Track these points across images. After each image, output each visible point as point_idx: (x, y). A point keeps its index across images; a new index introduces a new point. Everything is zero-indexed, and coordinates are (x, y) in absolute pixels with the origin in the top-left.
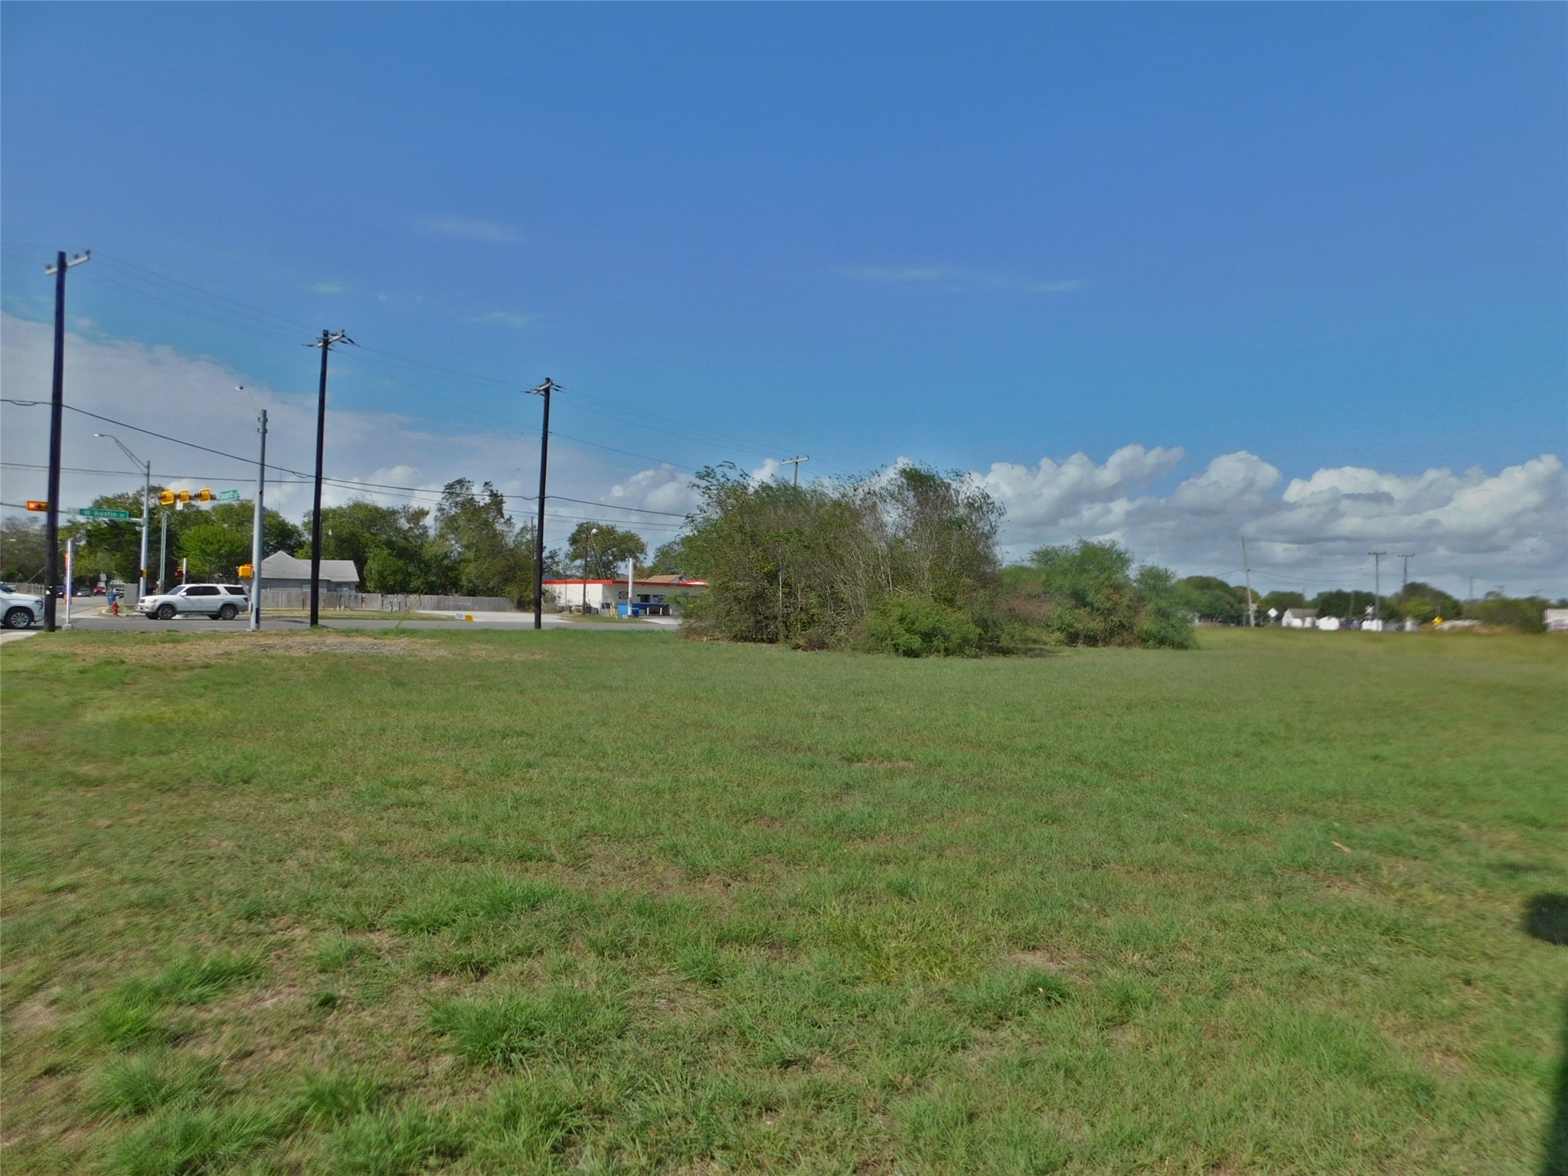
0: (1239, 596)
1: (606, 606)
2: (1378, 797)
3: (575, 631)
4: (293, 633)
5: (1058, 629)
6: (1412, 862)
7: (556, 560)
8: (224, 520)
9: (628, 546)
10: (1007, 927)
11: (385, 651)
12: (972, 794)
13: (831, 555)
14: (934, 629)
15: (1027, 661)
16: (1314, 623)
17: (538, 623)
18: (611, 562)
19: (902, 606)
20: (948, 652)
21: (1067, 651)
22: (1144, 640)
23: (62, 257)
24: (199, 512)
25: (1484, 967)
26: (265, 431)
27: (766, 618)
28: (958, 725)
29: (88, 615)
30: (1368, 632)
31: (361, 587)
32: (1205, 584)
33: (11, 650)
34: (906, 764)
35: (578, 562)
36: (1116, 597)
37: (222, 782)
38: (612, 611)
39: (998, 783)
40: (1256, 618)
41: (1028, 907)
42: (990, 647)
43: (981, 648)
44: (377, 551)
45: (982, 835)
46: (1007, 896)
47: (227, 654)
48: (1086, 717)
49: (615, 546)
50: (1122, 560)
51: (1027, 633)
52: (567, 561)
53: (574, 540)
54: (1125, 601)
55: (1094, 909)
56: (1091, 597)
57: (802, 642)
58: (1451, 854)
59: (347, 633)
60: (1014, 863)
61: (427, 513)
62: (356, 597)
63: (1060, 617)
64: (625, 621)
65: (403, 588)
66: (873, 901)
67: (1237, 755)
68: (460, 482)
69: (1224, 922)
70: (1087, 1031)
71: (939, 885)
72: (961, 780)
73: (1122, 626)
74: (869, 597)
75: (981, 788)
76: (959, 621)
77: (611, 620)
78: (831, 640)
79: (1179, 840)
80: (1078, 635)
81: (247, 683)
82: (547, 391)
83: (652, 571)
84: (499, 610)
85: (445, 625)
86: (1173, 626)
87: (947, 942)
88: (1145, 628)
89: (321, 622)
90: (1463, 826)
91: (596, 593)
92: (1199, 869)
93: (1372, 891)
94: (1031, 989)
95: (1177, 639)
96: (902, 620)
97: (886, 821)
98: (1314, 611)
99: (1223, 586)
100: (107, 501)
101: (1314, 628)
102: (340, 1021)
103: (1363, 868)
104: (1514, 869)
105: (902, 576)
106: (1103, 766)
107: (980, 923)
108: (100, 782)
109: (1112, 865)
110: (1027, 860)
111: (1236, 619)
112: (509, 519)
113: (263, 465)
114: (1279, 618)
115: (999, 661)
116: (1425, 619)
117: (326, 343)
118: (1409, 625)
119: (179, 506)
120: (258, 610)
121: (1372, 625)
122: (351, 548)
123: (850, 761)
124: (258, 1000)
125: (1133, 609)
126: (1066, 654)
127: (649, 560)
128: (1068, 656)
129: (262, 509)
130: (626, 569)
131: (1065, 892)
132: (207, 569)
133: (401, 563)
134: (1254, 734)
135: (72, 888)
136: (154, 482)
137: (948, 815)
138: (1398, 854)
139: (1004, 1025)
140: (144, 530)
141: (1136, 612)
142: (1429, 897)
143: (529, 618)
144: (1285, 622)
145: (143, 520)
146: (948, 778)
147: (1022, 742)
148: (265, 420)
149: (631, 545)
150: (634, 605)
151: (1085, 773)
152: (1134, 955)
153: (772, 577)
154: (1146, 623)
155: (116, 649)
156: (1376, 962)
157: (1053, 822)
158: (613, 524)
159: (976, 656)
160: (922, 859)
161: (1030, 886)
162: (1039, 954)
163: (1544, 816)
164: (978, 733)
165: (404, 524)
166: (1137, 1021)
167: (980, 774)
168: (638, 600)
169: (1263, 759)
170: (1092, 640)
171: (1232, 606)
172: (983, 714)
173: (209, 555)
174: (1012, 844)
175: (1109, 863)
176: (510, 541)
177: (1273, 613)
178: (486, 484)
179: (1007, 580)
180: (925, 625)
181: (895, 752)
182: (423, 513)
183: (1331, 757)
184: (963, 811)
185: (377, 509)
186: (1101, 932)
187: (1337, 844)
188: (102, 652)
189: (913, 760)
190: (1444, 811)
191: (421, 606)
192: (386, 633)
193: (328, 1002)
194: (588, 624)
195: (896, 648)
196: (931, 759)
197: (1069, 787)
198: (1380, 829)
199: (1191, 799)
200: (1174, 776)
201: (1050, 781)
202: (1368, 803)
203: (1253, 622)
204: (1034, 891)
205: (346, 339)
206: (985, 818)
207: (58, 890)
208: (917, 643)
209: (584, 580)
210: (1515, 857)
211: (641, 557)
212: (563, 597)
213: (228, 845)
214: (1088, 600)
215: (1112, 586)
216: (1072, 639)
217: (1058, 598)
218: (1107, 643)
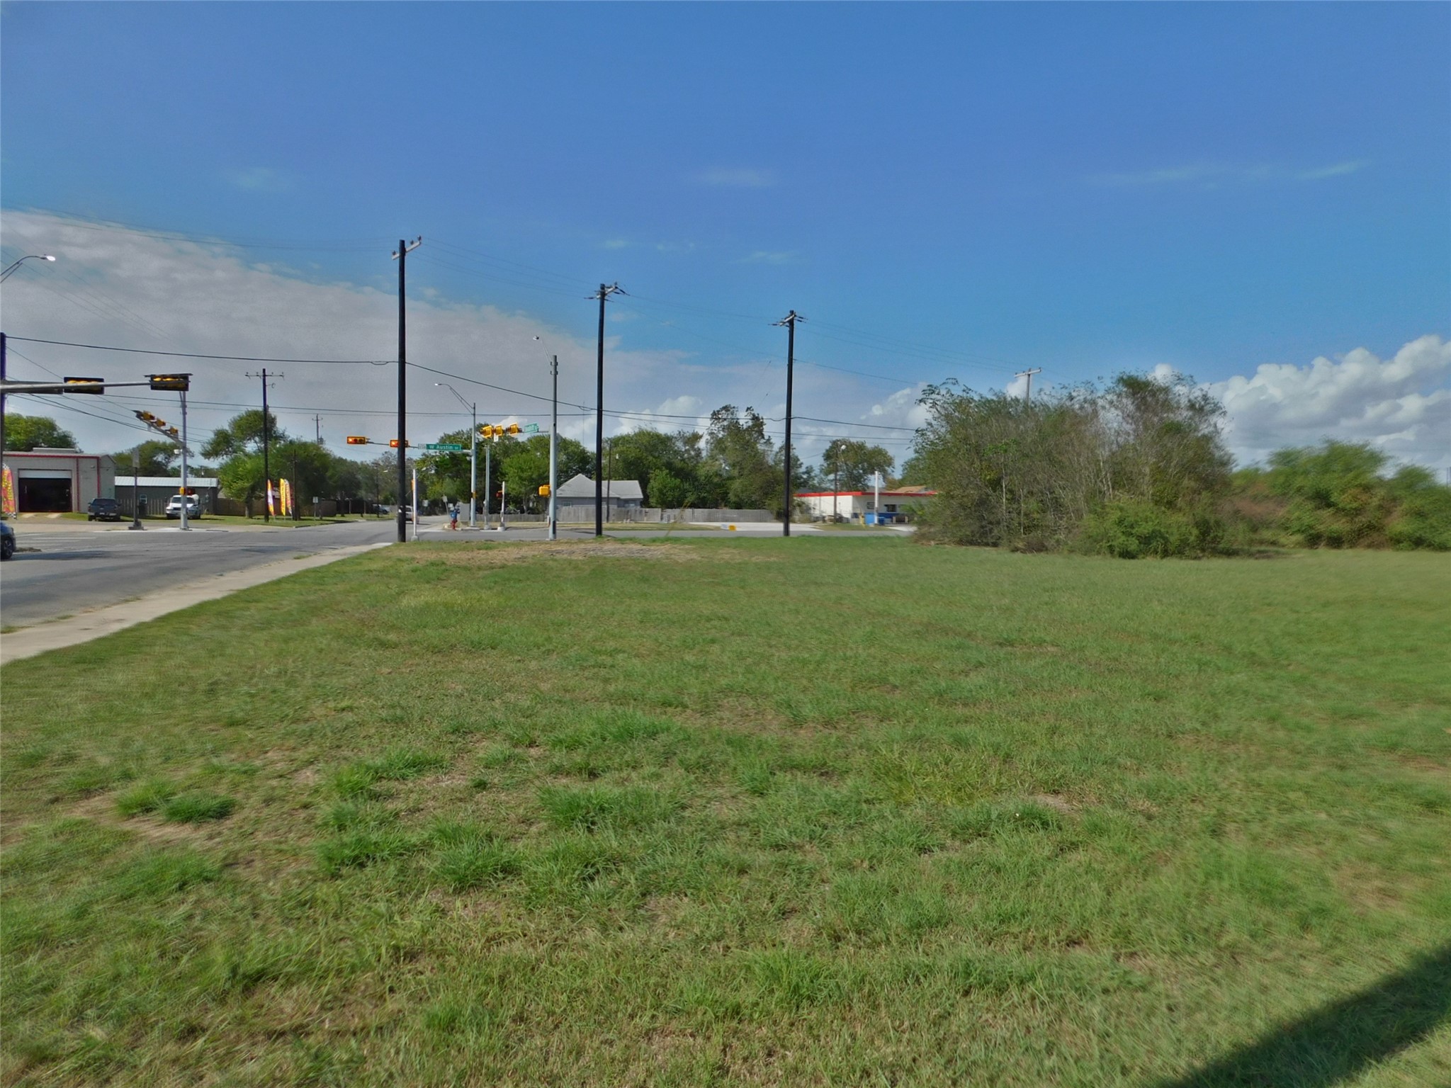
1: (855, 515)
3: (825, 538)
4: (580, 541)
5: (1299, 531)
7: (813, 474)
8: (536, 449)
9: (876, 460)
11: (647, 556)
13: (1052, 461)
14: (1153, 532)
15: (1251, 563)
17: (787, 532)
18: (861, 476)
19: (1121, 509)
20: (1166, 553)
21: (1305, 555)
22: (1396, 542)
23: (403, 243)
24: (518, 444)
26: (556, 373)
27: (991, 523)
29: (435, 529)
31: (645, 503)
33: (372, 556)
34: (1052, 649)
35: (832, 477)
36: (1364, 497)
37: (475, 648)
38: (861, 520)
42: (1213, 549)
43: (1203, 550)
44: (658, 471)
47: (523, 558)
49: (866, 461)
50: (1376, 459)
52: (822, 476)
53: (828, 456)
54: (1375, 502)
55: (1135, 767)
56: (1335, 497)
57: (1020, 545)
59: (622, 541)
61: (701, 437)
62: (641, 512)
63: (1299, 519)
64: (872, 529)
65: (678, 503)
68: (726, 408)
73: (1372, 527)
74: (1087, 502)
76: (1179, 523)
77: (859, 528)
78: (1050, 543)
80: (1320, 536)
81: (528, 579)
82: (791, 322)
83: (901, 483)
84: (761, 521)
85: (706, 534)
86: (1431, 527)
88: (1398, 529)
89: (604, 532)
91: (846, 504)
95: (1436, 540)
96: (1120, 522)
100: (448, 437)
102: (483, 798)
105: (1122, 478)
108: (396, 646)
112: (769, 440)
113: (555, 401)
115: (1220, 563)
117: (603, 295)
119: (496, 438)
120: (554, 523)
122: (634, 469)
123: (1002, 645)
124: (437, 780)
125: (1386, 509)
126: (1300, 555)
127: (897, 474)
128: (1306, 558)
129: (556, 436)
130: (876, 481)
132: (523, 490)
133: (678, 481)
135: (350, 709)
136: (480, 420)
137: (1057, 690)
140: (473, 459)
141: (1388, 513)
143: (779, 527)
145: (471, 451)
146: (1083, 661)
148: (556, 364)
149: (881, 459)
150: (880, 515)
152: (1144, 802)
153: (996, 484)
154: (1399, 524)
155: (444, 555)
157: (1156, 699)
158: (862, 440)
159: (1196, 558)
162: (1060, 796)
164: (1141, 624)
165: (680, 445)
167: (1116, 658)
168: (884, 510)
170: (1336, 542)
173: (525, 480)
175: (1184, 733)
176: (770, 460)
178: (748, 409)
180: (1145, 529)
181: (1048, 639)
182: (696, 437)
184: (1075, 688)
185: (658, 436)
188: (433, 557)
189: (1060, 646)
191: (694, 519)
192: (654, 541)
193: (481, 786)
194: (838, 532)
195: (1111, 549)
196: (1076, 645)
205: (618, 291)
206: (1093, 693)
207: (343, 710)
208: (1133, 545)
209: (836, 493)
211: (889, 470)
212: (817, 508)
213: (459, 688)
214: (1332, 500)
215: (1360, 485)
216: (1313, 540)
217: (1298, 499)
218: (1353, 545)
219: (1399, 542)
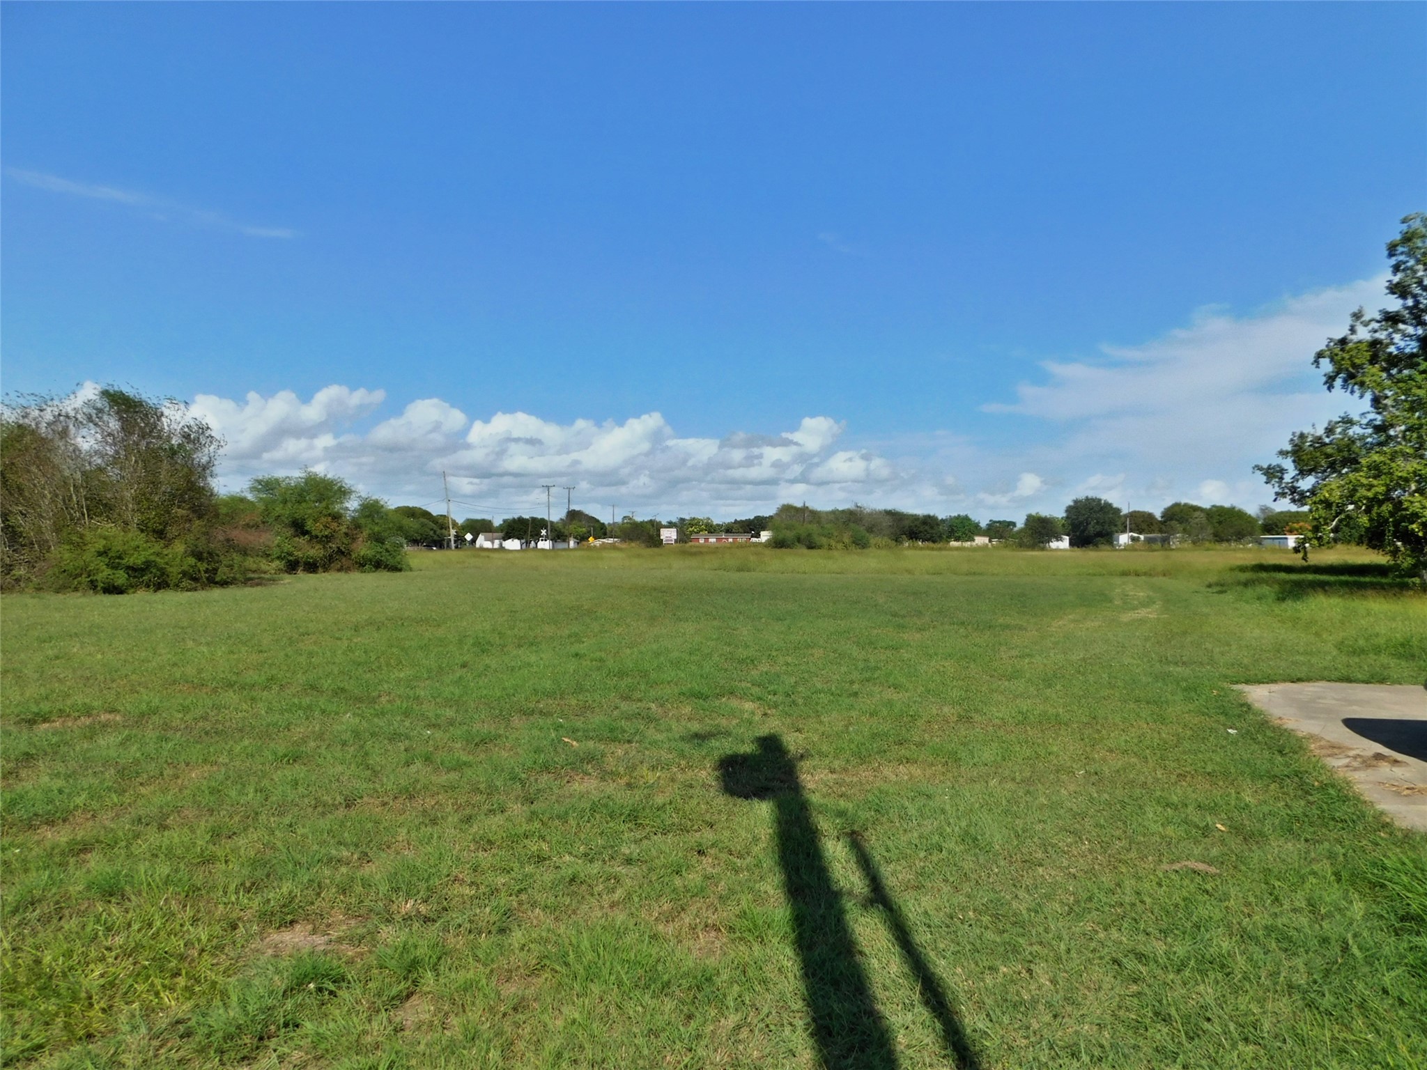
0: (441, 523)
2: (587, 691)
5: (278, 558)
6: (627, 746)
10: (256, 903)
12: (197, 742)
14: (146, 562)
15: (248, 591)
16: (501, 544)
19: (104, 539)
20: (160, 586)
21: (288, 579)
25: (708, 836)
28: (175, 664)
30: (543, 550)
32: (412, 513)
34: (111, 717)
36: (334, 525)
39: (227, 724)
40: (455, 542)
41: (280, 872)
42: (207, 579)
43: (195, 581)
45: (213, 791)
46: (254, 863)
48: (315, 643)
50: (344, 493)
51: (246, 564)
54: (344, 529)
55: (356, 856)
56: (309, 525)
58: (652, 734)
60: (255, 819)
63: (278, 546)
66: (66, 912)
67: (464, 666)
69: (489, 841)
70: (373, 1023)
71: (164, 869)
72: (183, 726)
73: (340, 552)
74: (56, 533)
75: (207, 733)
76: (177, 554)
78: (6, 581)
79: (428, 759)
80: (298, 562)
86: (387, 551)
87: (177, 944)
88: (362, 554)
90: (653, 706)
92: (453, 788)
93: (603, 779)
94: (297, 985)
95: (391, 562)
96: (104, 553)
97: (84, 795)
98: (501, 535)
99: (426, 514)
101: (501, 548)
103: (590, 758)
104: (700, 738)
105: (99, 506)
106: (339, 692)
107: (221, 907)
109: (365, 799)
110: (271, 812)
111: (440, 543)
114: (474, 541)
115: (216, 593)
116: (582, 539)
118: (572, 544)
121: (545, 545)
123: (31, 722)
125: (351, 536)
126: (286, 581)
128: (289, 583)
131: (322, 843)
134: (474, 645)
137: (168, 772)
138: (614, 740)
139: (267, 1047)
141: (354, 539)
142: (651, 778)
144: (478, 544)
146: (166, 726)
147: (251, 676)
151: (322, 702)
152: (407, 902)
154: (363, 549)
156: (627, 852)
157: (294, 761)
159: (190, 590)
160: (137, 836)
161: (279, 844)
162: (298, 927)
163: (705, 690)
164: (200, 671)
166: (425, 989)
167: (205, 718)
169: (487, 667)
170: (312, 567)
171: (435, 532)
172: (205, 649)
174: (251, 796)
175: (361, 797)
177: (469, 537)
179: (223, 510)
180: (136, 559)
181: (95, 704)
183: (541, 659)
184: (187, 765)
186: (366, 884)
187: (566, 740)
189: (119, 711)
190: (638, 695)
195: (93, 586)
196: (144, 707)
197: (307, 718)
198: (597, 719)
199: (430, 715)
200: (411, 693)
201: (286, 714)
202: (581, 697)
203: (453, 545)
204: (284, 850)
206: (215, 768)
208: (121, 578)
210: (695, 727)
214: (307, 528)
215: (329, 515)
216: (292, 566)
217: (277, 527)
218: (326, 569)
219: (362, 565)
